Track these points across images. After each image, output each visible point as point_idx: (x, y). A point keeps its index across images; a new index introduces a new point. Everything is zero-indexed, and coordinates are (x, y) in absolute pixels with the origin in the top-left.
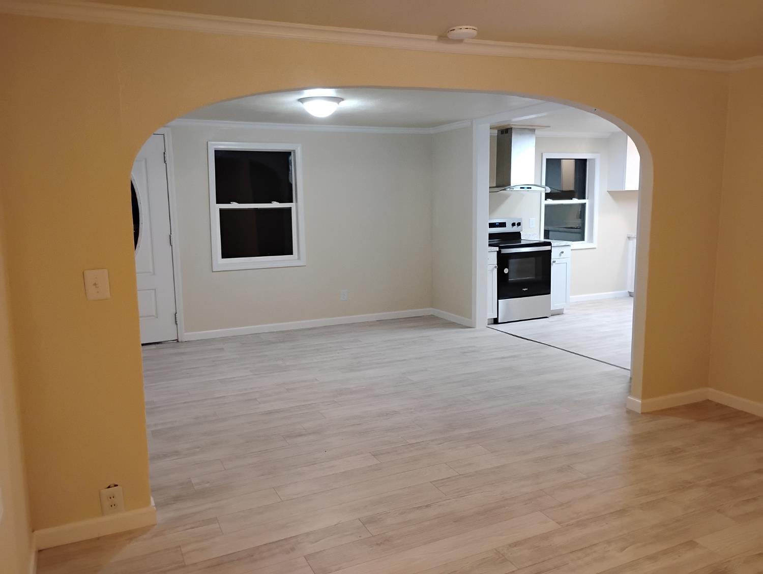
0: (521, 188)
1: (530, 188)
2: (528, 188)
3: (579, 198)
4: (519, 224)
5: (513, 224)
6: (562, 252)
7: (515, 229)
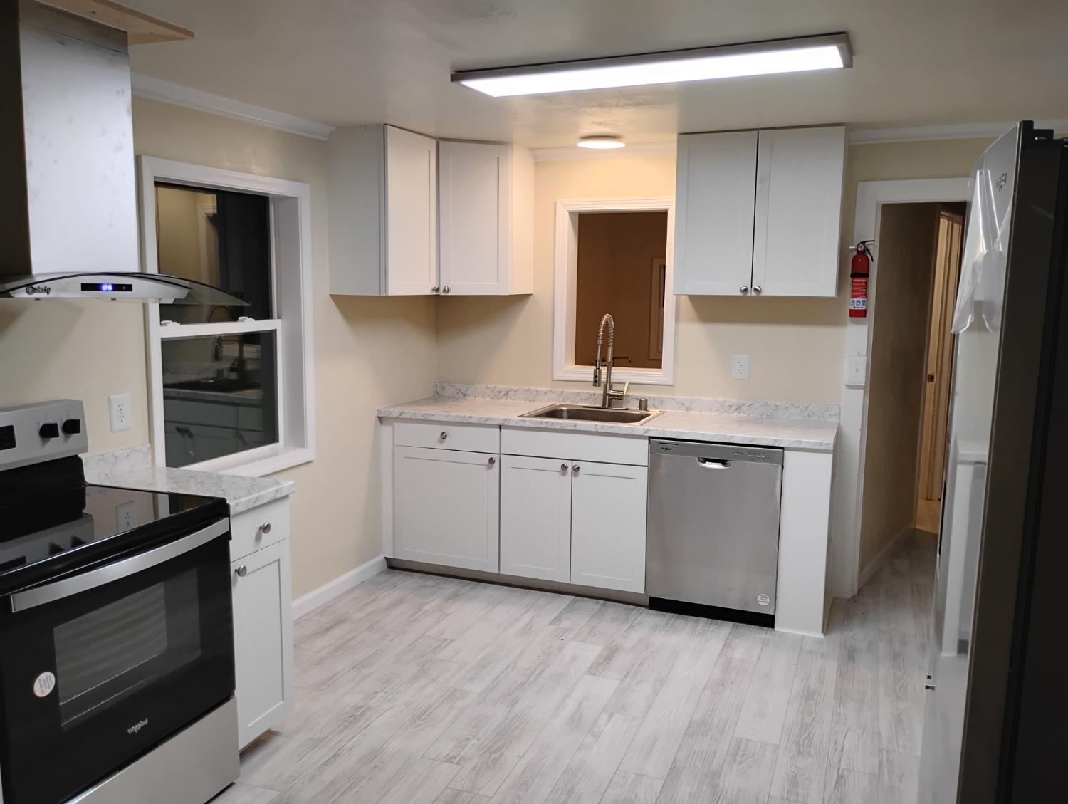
0: (85, 287)
1: (129, 288)
2: (117, 287)
3: (257, 318)
4: (73, 427)
5: (48, 431)
6: (266, 528)
7: (58, 448)
